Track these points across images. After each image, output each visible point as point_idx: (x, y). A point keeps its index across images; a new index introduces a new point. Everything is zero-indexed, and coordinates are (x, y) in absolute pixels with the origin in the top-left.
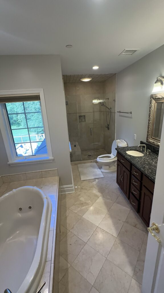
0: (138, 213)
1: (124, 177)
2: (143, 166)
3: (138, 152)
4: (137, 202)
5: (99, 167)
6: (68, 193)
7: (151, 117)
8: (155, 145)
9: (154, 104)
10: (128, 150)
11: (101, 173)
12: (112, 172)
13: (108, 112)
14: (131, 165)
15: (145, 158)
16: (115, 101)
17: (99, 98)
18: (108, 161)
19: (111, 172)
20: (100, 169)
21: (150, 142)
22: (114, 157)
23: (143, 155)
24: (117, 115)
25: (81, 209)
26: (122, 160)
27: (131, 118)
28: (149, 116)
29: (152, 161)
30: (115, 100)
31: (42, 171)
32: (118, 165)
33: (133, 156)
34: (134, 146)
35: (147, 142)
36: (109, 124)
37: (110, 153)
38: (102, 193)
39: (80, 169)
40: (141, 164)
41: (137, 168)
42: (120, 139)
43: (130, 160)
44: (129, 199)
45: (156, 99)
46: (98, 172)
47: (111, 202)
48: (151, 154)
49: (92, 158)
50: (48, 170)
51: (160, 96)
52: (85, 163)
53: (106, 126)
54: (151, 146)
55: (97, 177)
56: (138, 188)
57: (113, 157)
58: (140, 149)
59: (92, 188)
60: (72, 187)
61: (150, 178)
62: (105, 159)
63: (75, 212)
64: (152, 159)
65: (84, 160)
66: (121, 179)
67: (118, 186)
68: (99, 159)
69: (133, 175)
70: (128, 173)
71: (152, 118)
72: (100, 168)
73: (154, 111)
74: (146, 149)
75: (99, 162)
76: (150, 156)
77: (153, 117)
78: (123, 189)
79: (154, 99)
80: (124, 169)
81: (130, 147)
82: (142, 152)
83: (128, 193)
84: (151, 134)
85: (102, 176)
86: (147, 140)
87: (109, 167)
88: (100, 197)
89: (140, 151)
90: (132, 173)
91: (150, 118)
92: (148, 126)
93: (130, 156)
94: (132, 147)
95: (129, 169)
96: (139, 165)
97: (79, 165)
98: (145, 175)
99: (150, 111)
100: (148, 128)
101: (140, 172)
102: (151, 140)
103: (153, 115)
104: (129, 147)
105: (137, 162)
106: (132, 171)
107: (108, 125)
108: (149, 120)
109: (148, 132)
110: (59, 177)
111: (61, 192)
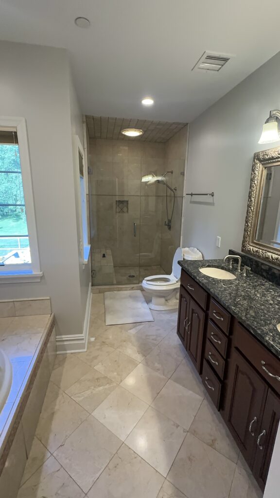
0: (219, 411)
1: (191, 323)
2: (235, 300)
3: (223, 270)
4: (218, 385)
5: (145, 299)
6: (72, 353)
7: (253, 199)
8: (259, 257)
9: (260, 172)
10: (203, 266)
11: (149, 311)
12: (171, 311)
13: (170, 196)
14: (209, 296)
15: (239, 283)
16: (184, 175)
17: (155, 174)
18: (164, 288)
19: (169, 310)
20: (147, 304)
21: (249, 251)
22: (177, 280)
23: (236, 278)
24: (186, 200)
25: (92, 393)
26: (191, 286)
27: (212, 204)
28: (250, 197)
29: (255, 291)
30: (184, 173)
31: (14, 301)
32: (181, 296)
33: (213, 279)
34: (217, 260)
35: (242, 250)
36: (170, 219)
37: (169, 273)
38: (144, 356)
39: (107, 302)
40: (230, 295)
41: (221, 305)
42: (189, 247)
43: (206, 287)
44: (201, 373)
45: (265, 160)
46: (143, 310)
47: (162, 377)
48: (252, 276)
49: (135, 282)
50: (30, 299)
51: (274, 152)
52: (120, 290)
53: (165, 222)
54: (250, 259)
55: (139, 320)
56: (224, 353)
57: (174, 280)
58: (229, 265)
59: (124, 343)
60: (83, 339)
61: (252, 331)
62: (158, 283)
63: (77, 399)
64: (254, 287)
65: (119, 283)
66: (187, 328)
67: (180, 342)
68: (146, 284)
69: (212, 320)
70: (202, 315)
71: (256, 201)
72: (148, 301)
73: (260, 188)
74: (241, 266)
75: (146, 288)
76: (250, 280)
77: (256, 199)
78: (189, 350)
79: (260, 161)
80: (193, 305)
81: (208, 261)
82: (232, 271)
83: (199, 359)
84: (253, 236)
85: (151, 319)
86: (243, 246)
87: (166, 300)
88: (140, 364)
89: (228, 270)
90: (210, 316)
91: (251, 201)
92: (247, 218)
93: (207, 278)
94: (212, 260)
95: (203, 306)
96: (226, 299)
97: (107, 293)
98: (239, 322)
99: (251, 187)
100: (247, 222)
101: (228, 315)
102: (252, 248)
103: (257, 196)
104: (206, 260)
105: (222, 292)
106: (210, 312)
107: (170, 221)
108: (249, 206)
109: (245, 230)
110: (52, 315)
111: (56, 349)
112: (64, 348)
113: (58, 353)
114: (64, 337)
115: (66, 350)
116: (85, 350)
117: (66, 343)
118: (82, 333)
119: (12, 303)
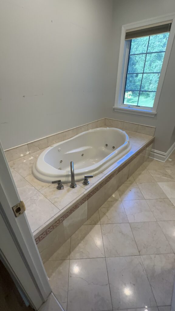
6: (156, 160)
25: (160, 177)
63: (153, 175)
110: (154, 137)
111: (149, 155)
112: (153, 156)
113: (150, 157)
114: (156, 151)
115: (154, 157)
116: (164, 162)
117: (155, 154)
118: (166, 152)
119: (138, 125)
